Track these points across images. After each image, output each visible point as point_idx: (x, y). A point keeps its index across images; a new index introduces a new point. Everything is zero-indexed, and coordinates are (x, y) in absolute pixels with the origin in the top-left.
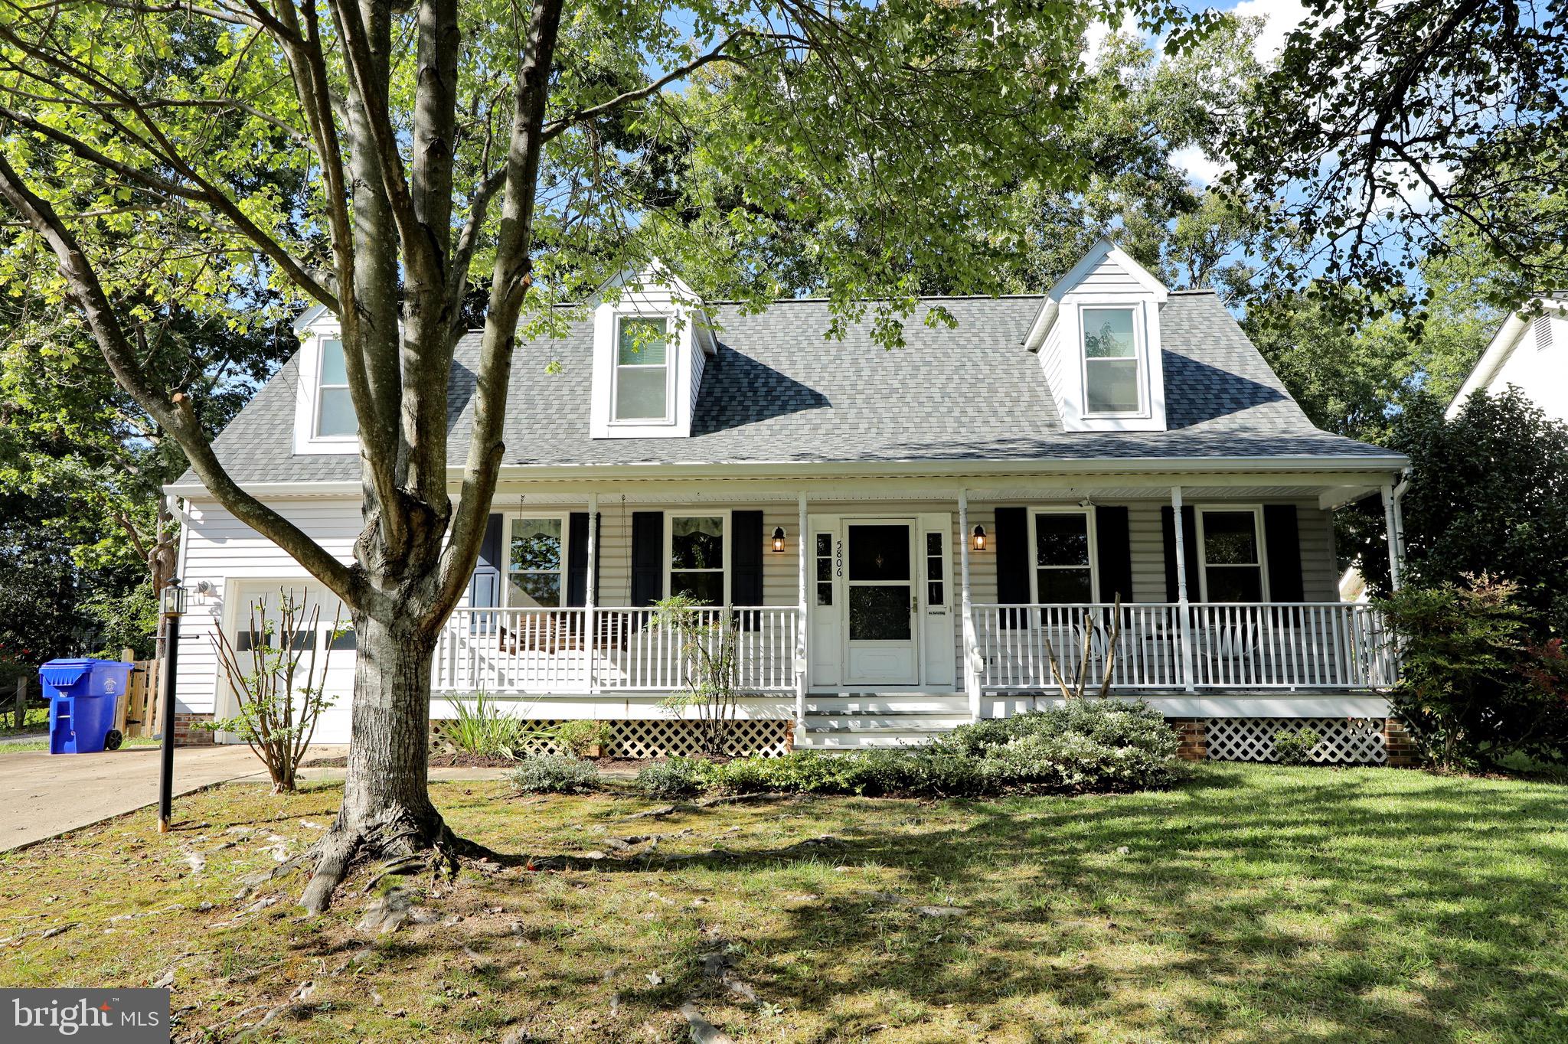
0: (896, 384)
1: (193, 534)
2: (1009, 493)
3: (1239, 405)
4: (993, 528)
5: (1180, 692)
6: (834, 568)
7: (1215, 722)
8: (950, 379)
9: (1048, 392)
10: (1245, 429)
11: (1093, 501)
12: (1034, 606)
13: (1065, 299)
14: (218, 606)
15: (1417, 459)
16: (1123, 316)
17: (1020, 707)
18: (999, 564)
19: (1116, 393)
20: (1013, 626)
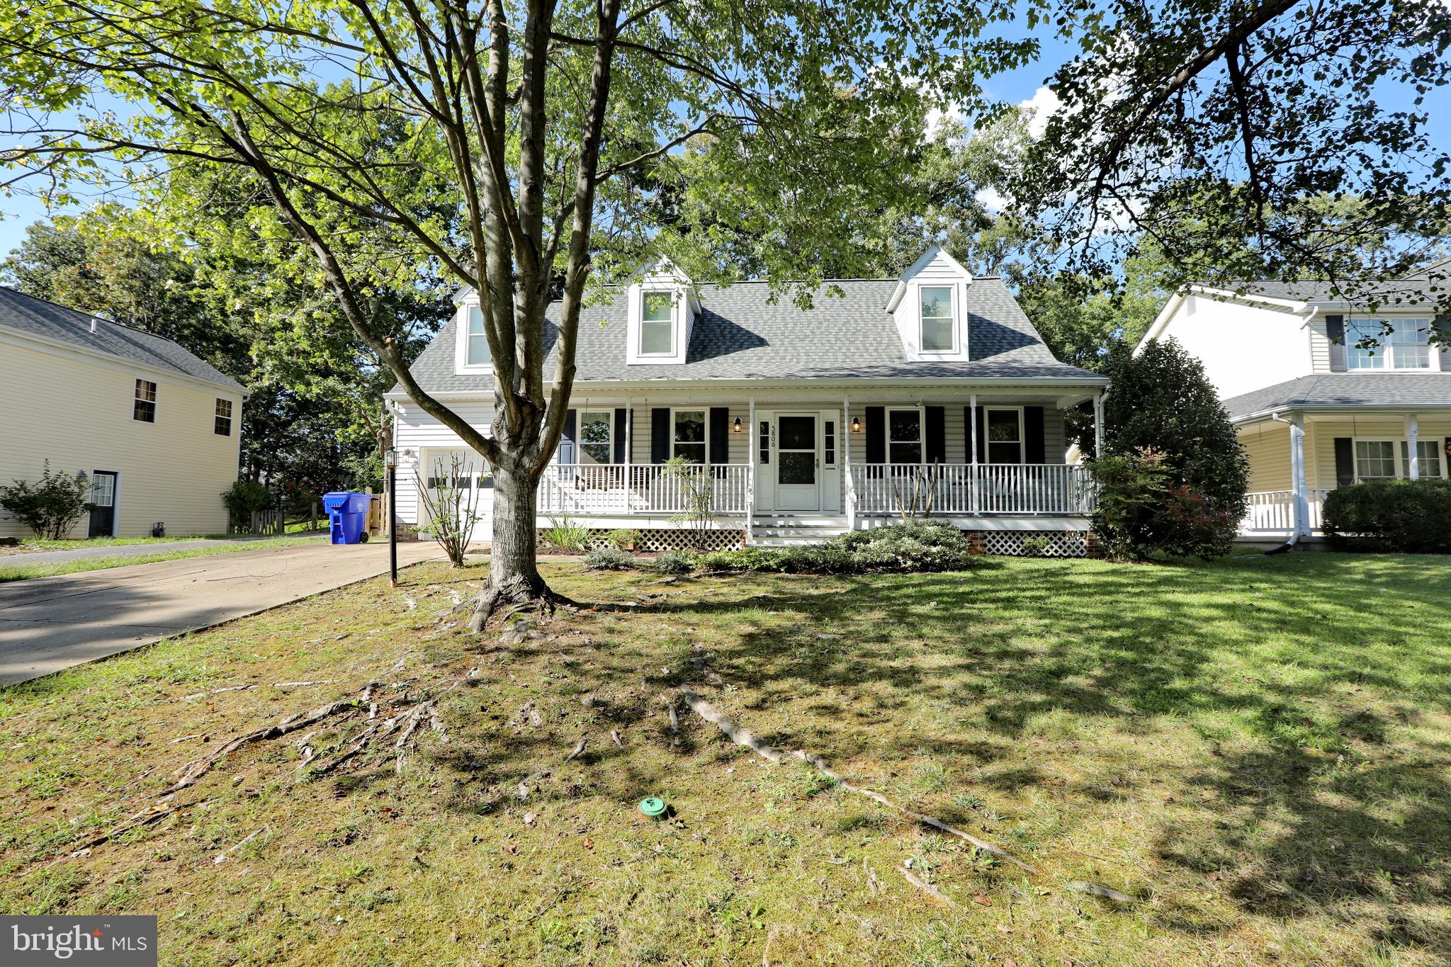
0: (808, 332)
1: (401, 421)
2: (874, 398)
3: (1012, 347)
4: (864, 419)
5: (970, 516)
6: (770, 442)
7: (990, 532)
8: (840, 329)
9: (899, 338)
10: (1015, 361)
11: (924, 403)
12: (888, 465)
13: (911, 281)
14: (417, 463)
15: (1114, 380)
16: (945, 292)
17: (878, 524)
18: (868, 440)
19: (939, 339)
20: (875, 477)
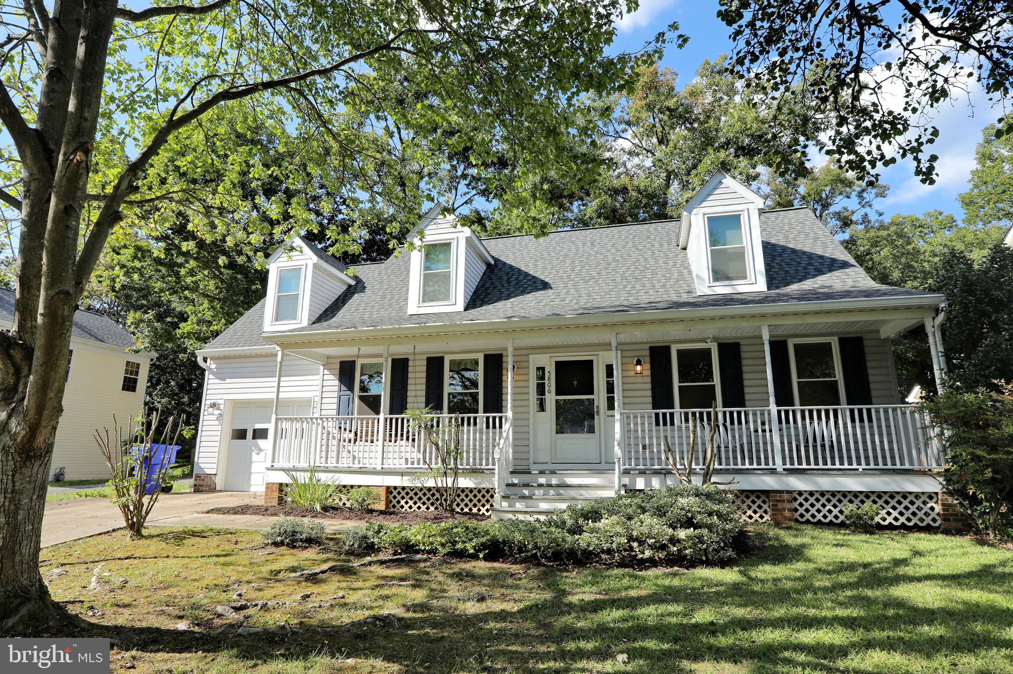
1: (211, 376)
2: (658, 335)
3: (820, 272)
4: (648, 359)
6: (547, 388)
7: (800, 493)
9: (690, 273)
10: (823, 287)
11: (715, 339)
12: (677, 410)
13: (695, 211)
14: (220, 414)
15: (950, 296)
16: (734, 220)
17: (656, 483)
18: (652, 382)
19: (732, 269)
20: (665, 424)
